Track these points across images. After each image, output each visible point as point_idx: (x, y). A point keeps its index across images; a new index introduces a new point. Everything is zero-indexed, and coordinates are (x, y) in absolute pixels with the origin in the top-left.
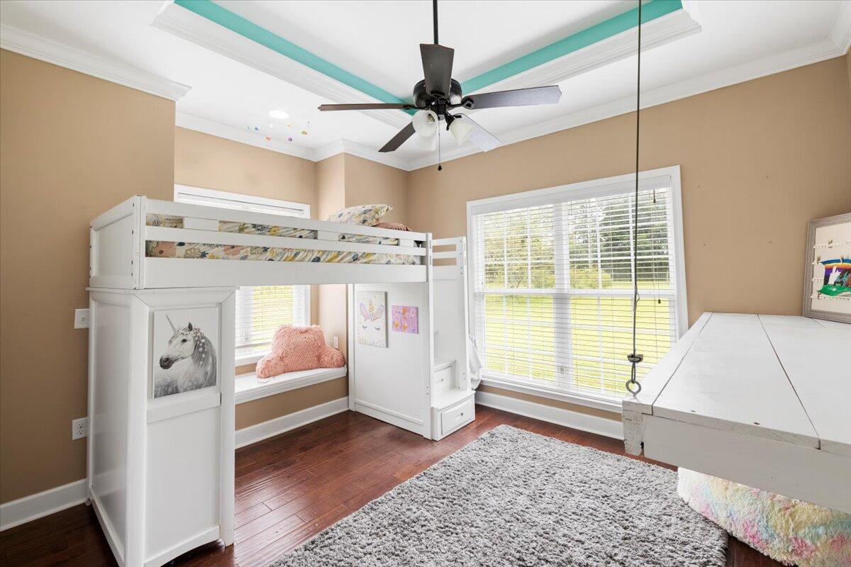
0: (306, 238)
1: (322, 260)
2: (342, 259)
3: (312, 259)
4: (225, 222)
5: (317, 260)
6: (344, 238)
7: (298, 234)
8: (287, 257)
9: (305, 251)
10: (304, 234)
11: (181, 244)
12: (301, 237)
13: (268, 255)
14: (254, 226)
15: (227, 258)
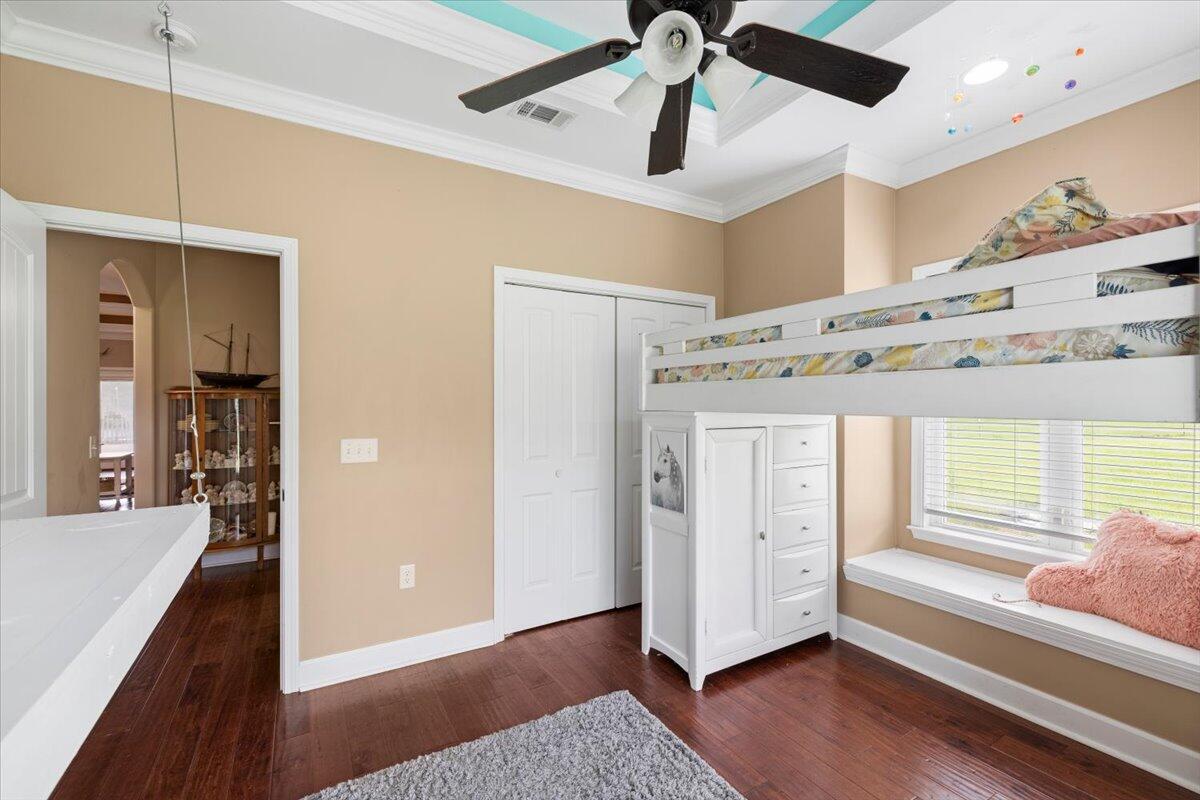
0: (770, 340)
1: (793, 372)
2: (833, 366)
3: (781, 372)
4: (691, 341)
5: (788, 373)
6: (831, 325)
7: (757, 337)
8: (747, 373)
9: (771, 360)
10: (766, 335)
11: (667, 370)
12: (762, 341)
13: (727, 372)
14: (713, 338)
15: (694, 381)
